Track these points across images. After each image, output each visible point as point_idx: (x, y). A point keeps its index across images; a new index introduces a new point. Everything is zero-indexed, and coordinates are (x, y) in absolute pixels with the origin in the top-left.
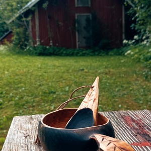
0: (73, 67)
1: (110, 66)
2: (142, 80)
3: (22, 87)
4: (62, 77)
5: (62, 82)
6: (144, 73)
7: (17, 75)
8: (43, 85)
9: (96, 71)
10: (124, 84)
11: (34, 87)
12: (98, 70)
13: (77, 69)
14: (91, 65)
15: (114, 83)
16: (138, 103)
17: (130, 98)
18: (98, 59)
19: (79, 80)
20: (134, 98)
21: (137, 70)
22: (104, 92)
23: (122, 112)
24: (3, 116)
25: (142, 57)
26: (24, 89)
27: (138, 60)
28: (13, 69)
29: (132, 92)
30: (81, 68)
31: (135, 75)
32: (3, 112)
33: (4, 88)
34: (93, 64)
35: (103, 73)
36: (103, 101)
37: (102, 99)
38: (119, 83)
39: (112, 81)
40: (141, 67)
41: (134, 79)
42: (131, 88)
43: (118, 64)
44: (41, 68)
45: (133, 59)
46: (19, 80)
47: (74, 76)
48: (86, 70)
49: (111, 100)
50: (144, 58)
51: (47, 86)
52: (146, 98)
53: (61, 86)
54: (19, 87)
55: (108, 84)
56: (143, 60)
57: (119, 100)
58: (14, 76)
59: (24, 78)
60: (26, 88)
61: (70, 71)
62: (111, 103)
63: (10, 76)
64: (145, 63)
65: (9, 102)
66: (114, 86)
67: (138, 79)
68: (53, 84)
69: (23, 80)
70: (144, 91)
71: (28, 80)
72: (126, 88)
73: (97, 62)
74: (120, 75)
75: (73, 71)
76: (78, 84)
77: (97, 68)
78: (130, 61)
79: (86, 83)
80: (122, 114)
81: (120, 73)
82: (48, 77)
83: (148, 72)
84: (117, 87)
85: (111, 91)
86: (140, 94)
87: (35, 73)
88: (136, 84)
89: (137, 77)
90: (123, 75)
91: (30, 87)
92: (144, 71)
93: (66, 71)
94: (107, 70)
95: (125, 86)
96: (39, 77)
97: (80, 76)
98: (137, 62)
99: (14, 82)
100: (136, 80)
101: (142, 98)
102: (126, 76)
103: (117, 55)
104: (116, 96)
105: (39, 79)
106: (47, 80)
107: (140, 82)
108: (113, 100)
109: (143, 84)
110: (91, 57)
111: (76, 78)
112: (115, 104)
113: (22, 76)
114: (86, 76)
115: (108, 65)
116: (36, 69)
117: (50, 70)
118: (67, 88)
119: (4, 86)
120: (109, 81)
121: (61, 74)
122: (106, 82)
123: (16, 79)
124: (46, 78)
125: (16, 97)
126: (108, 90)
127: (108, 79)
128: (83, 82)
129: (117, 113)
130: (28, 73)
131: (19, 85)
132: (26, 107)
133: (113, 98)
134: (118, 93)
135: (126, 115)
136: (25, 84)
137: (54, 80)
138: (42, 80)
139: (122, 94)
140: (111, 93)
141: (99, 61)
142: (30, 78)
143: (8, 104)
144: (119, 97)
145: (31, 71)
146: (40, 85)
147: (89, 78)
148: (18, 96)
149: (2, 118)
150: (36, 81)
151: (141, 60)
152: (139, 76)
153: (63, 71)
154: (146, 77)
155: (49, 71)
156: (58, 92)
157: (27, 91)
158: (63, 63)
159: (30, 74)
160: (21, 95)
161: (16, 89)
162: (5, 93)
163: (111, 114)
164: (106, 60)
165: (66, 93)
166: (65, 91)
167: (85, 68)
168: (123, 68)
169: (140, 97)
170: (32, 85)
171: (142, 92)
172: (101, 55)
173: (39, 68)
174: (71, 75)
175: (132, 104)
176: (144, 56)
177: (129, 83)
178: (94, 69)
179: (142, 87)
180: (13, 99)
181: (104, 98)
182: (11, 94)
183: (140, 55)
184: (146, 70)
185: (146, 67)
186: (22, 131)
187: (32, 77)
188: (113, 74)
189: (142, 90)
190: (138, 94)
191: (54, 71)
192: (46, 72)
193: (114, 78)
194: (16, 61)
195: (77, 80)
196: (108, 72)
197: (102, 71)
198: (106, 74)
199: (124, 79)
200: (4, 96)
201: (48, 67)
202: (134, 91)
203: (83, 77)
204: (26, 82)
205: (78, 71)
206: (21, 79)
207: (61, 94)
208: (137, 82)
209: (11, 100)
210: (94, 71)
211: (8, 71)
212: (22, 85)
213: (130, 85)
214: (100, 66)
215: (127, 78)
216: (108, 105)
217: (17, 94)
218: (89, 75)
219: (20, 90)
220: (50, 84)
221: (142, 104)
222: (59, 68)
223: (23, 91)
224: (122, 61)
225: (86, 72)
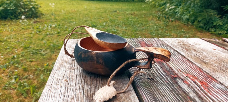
0: (109, 9)
1: (134, 9)
2: (156, 20)
3: (73, 22)
4: (101, 16)
5: (101, 19)
6: (157, 15)
7: (70, 13)
8: (88, 21)
9: (125, 13)
10: (144, 22)
11: (82, 22)
12: (126, 11)
13: (112, 11)
14: (122, 8)
15: (137, 21)
16: (152, 35)
17: (147, 32)
18: (127, 4)
19: (113, 18)
20: (150, 32)
21: (153, 13)
22: (130, 27)
23: (139, 39)
24: (60, 41)
25: (157, 4)
26: (74, 23)
27: (154, 6)
28: (67, 9)
29: (148, 28)
30: (115, 10)
31: (151, 16)
32: (60, 38)
33: (61, 22)
34: (123, 8)
35: (129, 14)
36: (128, 33)
37: (128, 32)
38: (140, 21)
39: (136, 20)
40: (156, 11)
41: (150, 19)
42: (148, 25)
43: (140, 8)
44: (87, 9)
45: (151, 5)
46: (72, 17)
47: (110, 15)
48: (118, 12)
49: (134, 33)
50: (158, 5)
51: (90, 22)
52: (157, 32)
53: (100, 22)
54: (71, 22)
55: (132, 22)
56: (158, 6)
57: (139, 33)
58: (68, 14)
59: (75, 15)
60: (77, 22)
61: (107, 12)
62: (134, 34)
63: (65, 14)
64: (159, 8)
65: (64, 32)
66: (137, 23)
67: (154, 19)
68: (95, 20)
69: (74, 17)
70: (157, 27)
71: (78, 17)
72: (145, 25)
73: (126, 6)
74: (141, 15)
75: (109, 11)
76: (112, 21)
77: (126, 10)
78: (149, 6)
79: (118, 20)
80: (139, 40)
81: (141, 14)
82: (91, 15)
83: (160, 14)
84: (138, 24)
85: (135, 26)
86: (154, 29)
87: (82, 12)
88: (152, 22)
89: (153, 18)
90: (143, 16)
91: (79, 22)
92: (157, 13)
93: (104, 12)
94: (132, 12)
95: (144, 23)
96: (85, 15)
97: (114, 15)
98: (153, 7)
99: (68, 18)
100: (152, 20)
101: (155, 32)
102: (145, 17)
103: (140, 2)
104: (137, 30)
105: (85, 17)
106: (91, 17)
107: (154, 21)
108: (136, 32)
109: (156, 23)
110: (122, 3)
111: (111, 17)
112: (137, 36)
113: (74, 14)
114: (118, 16)
115: (133, 8)
116: (84, 9)
117: (94, 11)
118: (104, 24)
119: (61, 21)
120: (133, 20)
121: (100, 14)
122: (132, 20)
123: (69, 16)
124: (90, 16)
125: (69, 28)
126: (133, 26)
127: (133, 18)
128: (116, 20)
129: (136, 39)
130: (78, 12)
131: (72, 20)
132: (75, 35)
133: (136, 31)
134: (139, 28)
135: (142, 41)
136: (76, 19)
137: (96, 17)
138: (88, 17)
139: (141, 29)
140: (134, 28)
141: (127, 5)
142: (79, 16)
143: (63, 33)
144: (140, 31)
145: (80, 11)
146: (86, 21)
147: (120, 17)
148: (71, 28)
149: (60, 42)
150: (83, 18)
151: (156, 6)
152: (154, 17)
153: (102, 11)
154: (159, 18)
155: (92, 11)
156: (98, 26)
157: (77, 25)
158: (102, 6)
159: (79, 13)
160: (73, 27)
161: (69, 23)
162: (62, 25)
163: (132, 40)
164: (132, 5)
165: (104, 27)
166: (103, 26)
167: (117, 10)
168: (144, 11)
169: (154, 31)
170: (80, 21)
171: (155, 28)
172: (129, 2)
173: (85, 9)
174: (107, 15)
175: (148, 36)
176: (158, 3)
177: (147, 21)
178: (124, 11)
179: (156, 25)
180: (67, 30)
181: (129, 31)
182: (66, 26)
183: (156, 2)
184: (159, 13)
185: (159, 11)
186: (70, 49)
187: (80, 15)
188: (137, 15)
189: (155, 27)
190: (152, 29)
191: (95, 11)
192: (90, 12)
193: (137, 18)
194: (69, 3)
195: (112, 18)
196: (133, 14)
197: (129, 12)
198: (132, 14)
199: (144, 19)
200: (61, 27)
201: (92, 9)
202: (150, 27)
203: (116, 16)
204: (76, 18)
205: (113, 12)
206: (73, 16)
207: (100, 27)
208: (152, 21)
209: (66, 30)
210: (123, 13)
211: (64, 10)
212: (74, 20)
213: (148, 23)
214: (128, 9)
215: (146, 18)
216: (132, 36)
217: (70, 26)
218: (120, 15)
219: (72, 24)
220: (93, 20)
221: (155, 36)
222: (99, 9)
223: (74, 25)
224: (143, 6)
225: (118, 13)
